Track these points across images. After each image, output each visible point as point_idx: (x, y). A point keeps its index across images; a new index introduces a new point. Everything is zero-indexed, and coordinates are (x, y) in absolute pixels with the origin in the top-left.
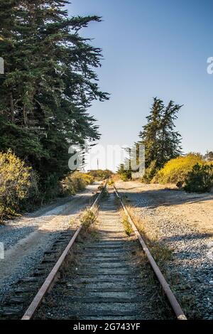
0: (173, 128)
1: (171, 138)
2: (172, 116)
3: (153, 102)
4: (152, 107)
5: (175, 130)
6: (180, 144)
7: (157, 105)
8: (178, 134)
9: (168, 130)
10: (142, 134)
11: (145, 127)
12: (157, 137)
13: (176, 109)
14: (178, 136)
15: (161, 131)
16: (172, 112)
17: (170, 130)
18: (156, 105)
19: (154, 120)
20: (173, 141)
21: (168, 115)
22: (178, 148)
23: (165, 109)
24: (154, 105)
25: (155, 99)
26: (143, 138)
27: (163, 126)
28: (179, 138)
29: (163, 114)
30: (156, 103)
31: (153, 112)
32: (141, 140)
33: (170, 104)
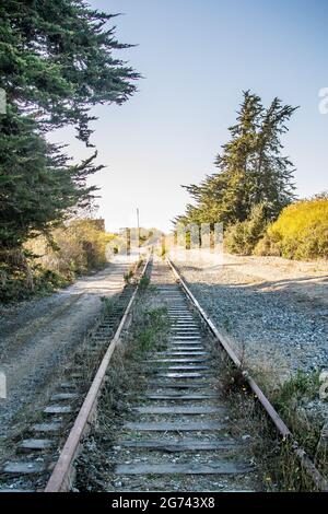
0: (279, 149)
1: (275, 167)
2: (279, 126)
3: (242, 100)
4: (239, 108)
5: (283, 153)
6: (291, 181)
7: (251, 104)
8: (287, 162)
9: (269, 153)
10: (220, 161)
11: (227, 148)
12: (250, 166)
13: (286, 113)
14: (288, 166)
15: (257, 155)
16: (278, 118)
17: (273, 153)
18: (248, 106)
19: (244, 133)
20: (277, 175)
21: (270, 126)
22: (287, 188)
23: (264, 113)
24: (245, 107)
25: (246, 94)
26: (222, 167)
27: (261, 146)
28: (289, 168)
29: (261, 122)
30: (247, 101)
31: (243, 119)
32: (218, 171)
33: (275, 105)
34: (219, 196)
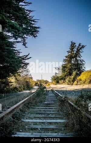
0: (81, 57)
1: (80, 62)
2: (81, 51)
4: (70, 46)
6: (84, 66)
8: (83, 61)
9: (78, 58)
10: (65, 60)
11: (66, 57)
12: (73, 62)
13: (83, 47)
15: (75, 59)
16: (81, 49)
19: (71, 53)
20: (80, 64)
21: (78, 51)
22: (83, 68)
23: (77, 47)
25: (72, 42)
26: (65, 62)
27: (76, 56)
29: (76, 50)
30: (72, 44)
31: (71, 49)
32: (64, 63)
33: (80, 45)
34: (64, 70)
